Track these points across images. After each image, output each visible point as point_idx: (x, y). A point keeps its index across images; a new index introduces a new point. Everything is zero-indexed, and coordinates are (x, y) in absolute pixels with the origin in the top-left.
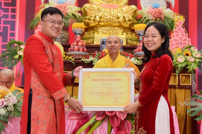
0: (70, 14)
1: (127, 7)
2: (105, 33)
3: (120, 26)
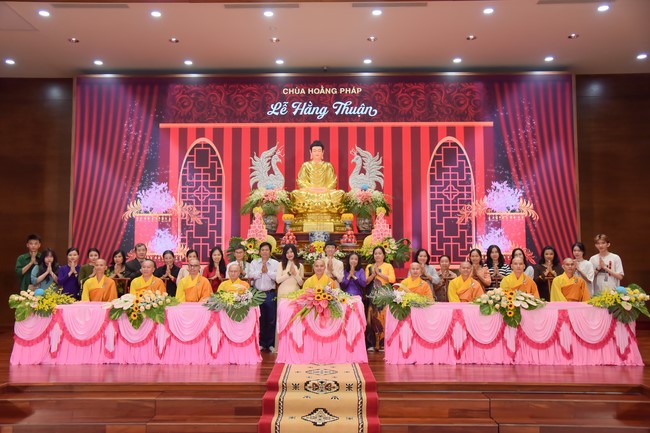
0: (280, 201)
1: (335, 191)
2: (313, 221)
3: (329, 212)
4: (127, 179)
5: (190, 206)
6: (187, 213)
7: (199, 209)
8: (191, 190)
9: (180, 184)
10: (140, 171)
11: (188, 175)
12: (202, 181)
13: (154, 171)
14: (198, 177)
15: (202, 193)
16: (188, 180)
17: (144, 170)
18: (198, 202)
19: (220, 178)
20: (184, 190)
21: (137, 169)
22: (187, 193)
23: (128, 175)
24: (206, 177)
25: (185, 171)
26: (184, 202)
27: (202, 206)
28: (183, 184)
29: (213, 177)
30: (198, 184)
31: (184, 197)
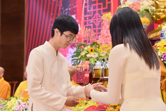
4: (53, 16)
5: (89, 30)
6: (88, 35)
7: (95, 31)
8: (90, 18)
9: (83, 15)
10: (60, 9)
11: (88, 7)
12: (97, 10)
13: (68, 8)
14: (95, 8)
15: (97, 19)
16: (88, 11)
17: (62, 8)
18: (94, 26)
19: (109, 5)
20: (85, 18)
21: (58, 7)
22: (88, 20)
23: (53, 13)
24: (99, 7)
25: (86, 4)
26: (86, 27)
27: (97, 29)
28: (85, 14)
29: (104, 6)
30: (95, 12)
31: (85, 23)
